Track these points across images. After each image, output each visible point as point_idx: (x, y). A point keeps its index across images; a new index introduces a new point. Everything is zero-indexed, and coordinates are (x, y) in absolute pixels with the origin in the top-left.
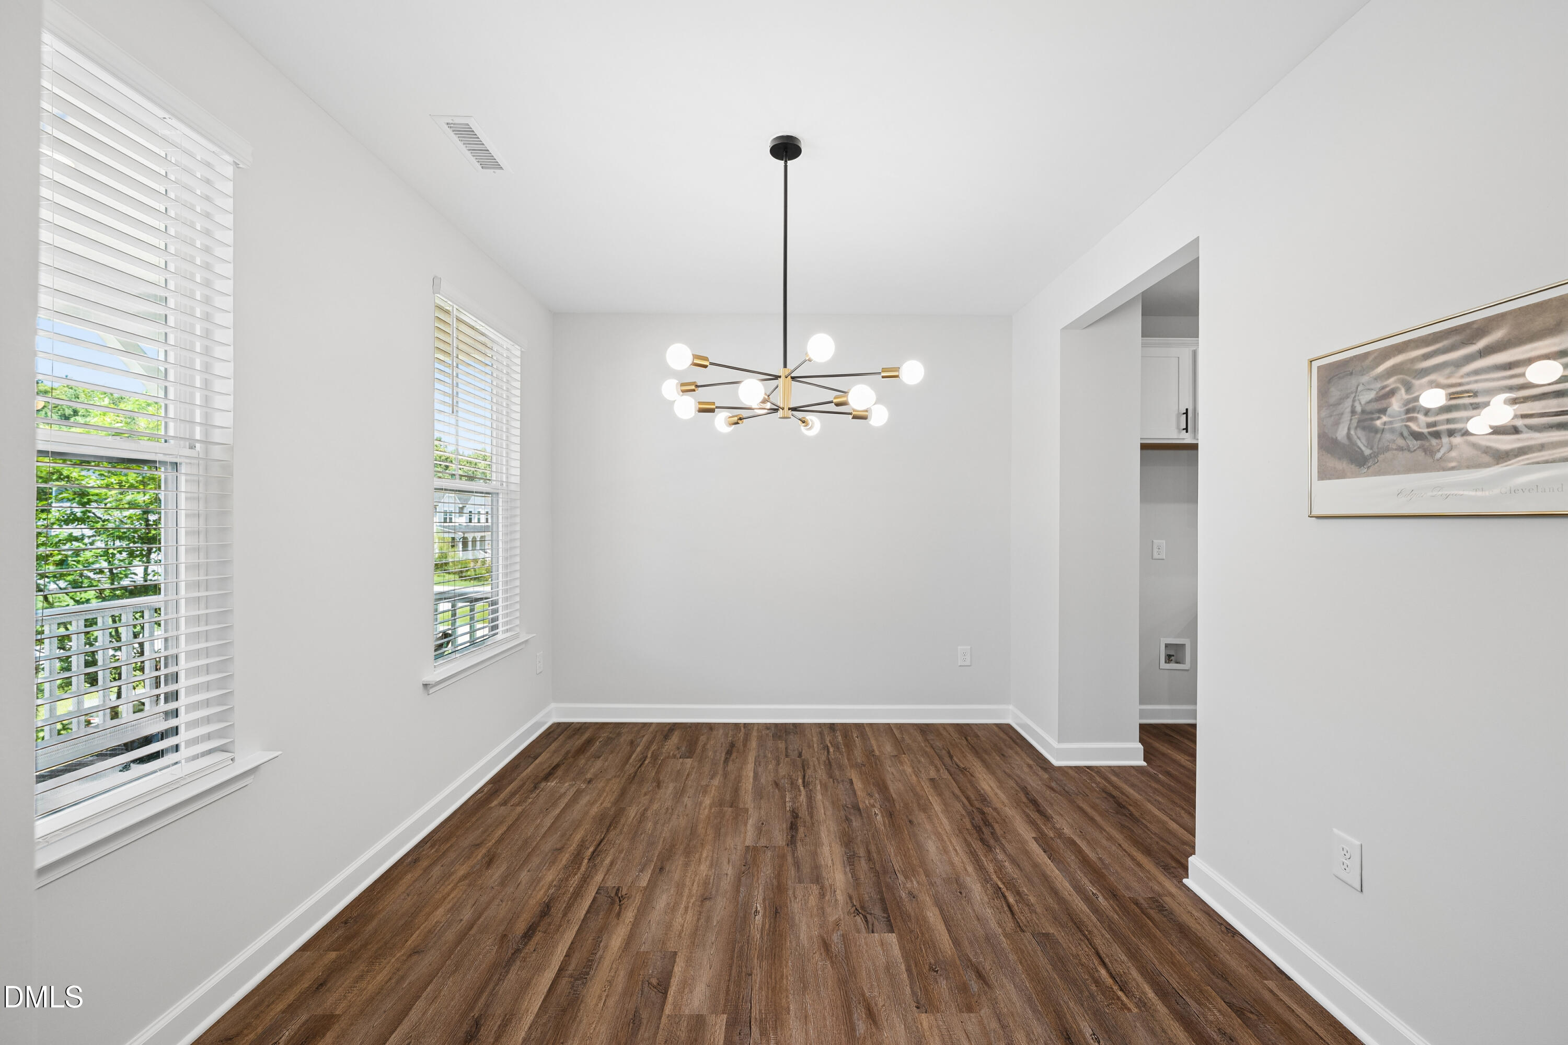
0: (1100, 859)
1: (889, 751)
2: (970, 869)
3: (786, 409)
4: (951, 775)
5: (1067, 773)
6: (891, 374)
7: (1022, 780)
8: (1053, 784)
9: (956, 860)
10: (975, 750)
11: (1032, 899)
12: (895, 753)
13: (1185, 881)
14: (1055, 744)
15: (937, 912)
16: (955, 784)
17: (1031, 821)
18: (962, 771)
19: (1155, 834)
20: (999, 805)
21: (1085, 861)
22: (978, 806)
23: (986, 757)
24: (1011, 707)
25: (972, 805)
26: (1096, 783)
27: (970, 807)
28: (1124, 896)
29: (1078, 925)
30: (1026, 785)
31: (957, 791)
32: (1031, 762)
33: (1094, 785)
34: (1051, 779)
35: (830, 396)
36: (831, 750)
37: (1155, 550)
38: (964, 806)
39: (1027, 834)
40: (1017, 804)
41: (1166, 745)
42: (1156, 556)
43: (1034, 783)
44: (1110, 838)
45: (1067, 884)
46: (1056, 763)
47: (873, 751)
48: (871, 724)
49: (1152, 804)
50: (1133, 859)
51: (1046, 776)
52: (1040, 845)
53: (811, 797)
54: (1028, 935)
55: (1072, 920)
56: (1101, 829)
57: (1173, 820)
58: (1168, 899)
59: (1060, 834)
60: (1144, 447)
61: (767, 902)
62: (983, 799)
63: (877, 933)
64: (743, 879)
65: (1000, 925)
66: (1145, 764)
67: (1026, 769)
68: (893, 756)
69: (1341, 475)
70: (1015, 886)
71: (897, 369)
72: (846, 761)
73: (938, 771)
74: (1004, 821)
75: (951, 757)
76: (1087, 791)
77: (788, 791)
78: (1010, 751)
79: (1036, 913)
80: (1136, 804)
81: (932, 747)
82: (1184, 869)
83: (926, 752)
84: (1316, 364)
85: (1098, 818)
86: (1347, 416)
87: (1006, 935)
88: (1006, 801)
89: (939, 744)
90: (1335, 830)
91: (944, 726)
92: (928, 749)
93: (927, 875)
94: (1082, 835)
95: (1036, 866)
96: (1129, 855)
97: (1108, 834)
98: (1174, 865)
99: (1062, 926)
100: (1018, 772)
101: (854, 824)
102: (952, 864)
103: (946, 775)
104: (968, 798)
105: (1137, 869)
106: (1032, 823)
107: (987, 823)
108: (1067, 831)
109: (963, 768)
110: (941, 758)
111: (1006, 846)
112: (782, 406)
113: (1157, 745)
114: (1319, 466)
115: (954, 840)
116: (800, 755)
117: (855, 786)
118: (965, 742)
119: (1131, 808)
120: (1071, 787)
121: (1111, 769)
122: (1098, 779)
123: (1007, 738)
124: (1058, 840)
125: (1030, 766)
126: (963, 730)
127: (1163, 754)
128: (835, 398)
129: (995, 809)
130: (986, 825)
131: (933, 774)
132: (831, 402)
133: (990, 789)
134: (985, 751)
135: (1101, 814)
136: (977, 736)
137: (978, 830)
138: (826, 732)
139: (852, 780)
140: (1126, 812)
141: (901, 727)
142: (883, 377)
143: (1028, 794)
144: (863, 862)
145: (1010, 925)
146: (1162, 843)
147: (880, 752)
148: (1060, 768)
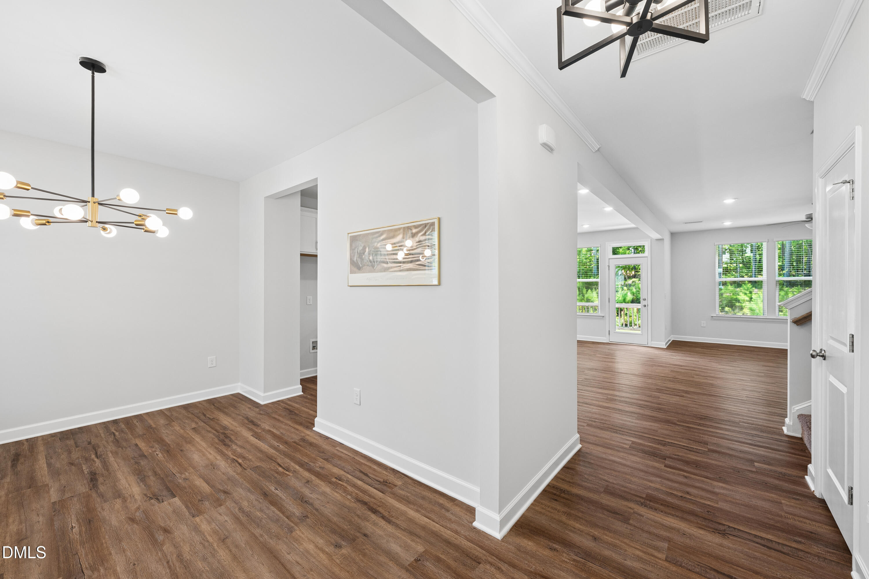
0: (281, 433)
1: (163, 423)
2: (219, 457)
3: (94, 222)
4: (205, 423)
5: (268, 406)
6: (173, 212)
7: (245, 414)
8: (261, 412)
9: (210, 457)
10: (219, 409)
11: (250, 457)
12: (167, 423)
13: (314, 429)
14: (262, 394)
15: (201, 480)
16: (208, 426)
17: (250, 429)
18: (212, 420)
19: (304, 417)
20: (233, 428)
21: (274, 436)
22: (222, 432)
23: (226, 410)
24: (239, 384)
25: (218, 432)
26: (281, 406)
27: (217, 434)
28: (290, 442)
29: (271, 458)
30: (247, 416)
31: (209, 429)
32: (250, 406)
33: (280, 407)
34: (260, 410)
35: (132, 219)
36: (117, 434)
37: (308, 301)
38: (214, 434)
39: (247, 434)
40: (243, 425)
41: (312, 384)
42: (308, 303)
43: (252, 414)
44: (286, 424)
45: (267, 446)
46: (262, 403)
47: (151, 426)
48: (147, 413)
49: (304, 407)
50: (295, 428)
51: (258, 410)
52: (254, 437)
53: (105, 461)
54: (249, 470)
55: (268, 457)
56: (282, 422)
57: (312, 410)
58: (307, 437)
59: (264, 430)
60: (302, 255)
61: (81, 521)
62: (225, 428)
63: (166, 501)
64: (55, 518)
65: (234, 472)
66: (303, 393)
67: (247, 410)
68: (166, 425)
69: (355, 273)
70: (242, 456)
71: (176, 210)
72: (131, 436)
73: (197, 423)
74: (236, 434)
75: (205, 415)
76: (277, 410)
77: (84, 464)
78: (239, 405)
79: (252, 461)
80: (298, 409)
81: (192, 414)
82: (313, 425)
83: (189, 417)
84: (350, 235)
85: (281, 419)
86: (356, 254)
87: (238, 474)
88: (237, 425)
89: (196, 411)
90: (355, 389)
91: (199, 402)
92: (190, 415)
93: (194, 468)
94: (274, 427)
95: (252, 445)
96: (293, 428)
97: (285, 423)
98: (310, 425)
99: (263, 461)
100: (244, 412)
101: (142, 464)
102: (208, 459)
103: (202, 424)
104: (216, 430)
105: (296, 431)
106: (250, 430)
107: (227, 437)
108: (267, 428)
109: (213, 418)
110: (198, 418)
111: (237, 442)
112: (90, 219)
113: (308, 385)
114: (350, 269)
115: (209, 450)
116: (90, 443)
117: (140, 447)
118: (213, 407)
119: (295, 411)
120: (270, 411)
121: (289, 399)
122: (282, 404)
123: (237, 399)
124: (263, 432)
125: (250, 408)
126: (211, 402)
127: (310, 388)
128: (135, 221)
129: (232, 430)
130: (226, 438)
131: (194, 425)
132: (133, 223)
133: (228, 423)
134: (225, 408)
135: (283, 417)
136: (220, 402)
137: (223, 441)
138: (110, 426)
139: (137, 444)
140: (293, 413)
141: (169, 409)
142: (167, 213)
143: (249, 419)
144: (152, 478)
145: (239, 469)
146: (306, 420)
147: (156, 425)
148: (266, 405)
